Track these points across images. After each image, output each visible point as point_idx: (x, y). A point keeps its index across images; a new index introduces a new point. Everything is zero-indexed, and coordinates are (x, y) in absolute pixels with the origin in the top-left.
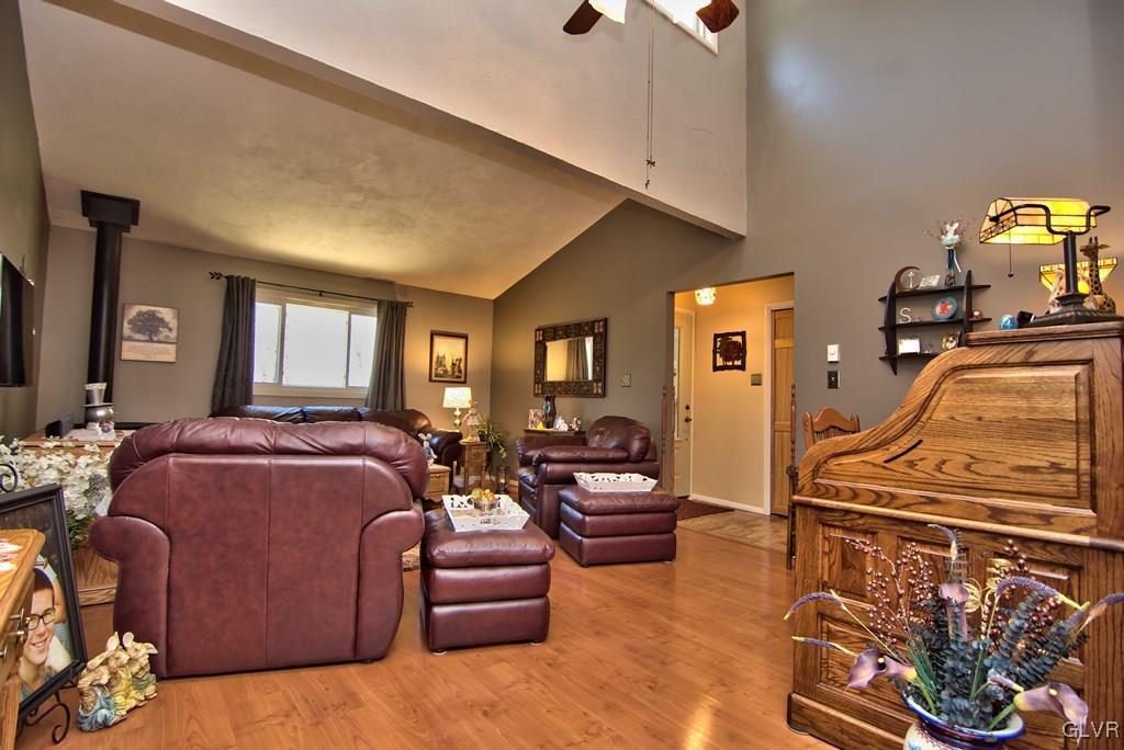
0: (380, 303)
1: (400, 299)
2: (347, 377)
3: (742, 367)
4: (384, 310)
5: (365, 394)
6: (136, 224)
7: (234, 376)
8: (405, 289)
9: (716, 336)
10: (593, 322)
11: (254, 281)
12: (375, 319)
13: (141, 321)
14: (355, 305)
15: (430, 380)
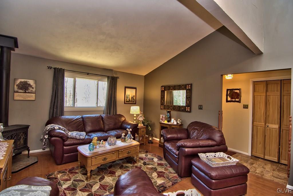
0: (108, 77)
1: (115, 76)
2: (97, 103)
3: (239, 102)
4: (109, 80)
5: (103, 109)
6: (18, 47)
7: (57, 106)
8: (116, 72)
9: (228, 90)
10: (186, 85)
11: (64, 70)
12: (106, 83)
13: (21, 85)
14: (100, 78)
15: (125, 103)
